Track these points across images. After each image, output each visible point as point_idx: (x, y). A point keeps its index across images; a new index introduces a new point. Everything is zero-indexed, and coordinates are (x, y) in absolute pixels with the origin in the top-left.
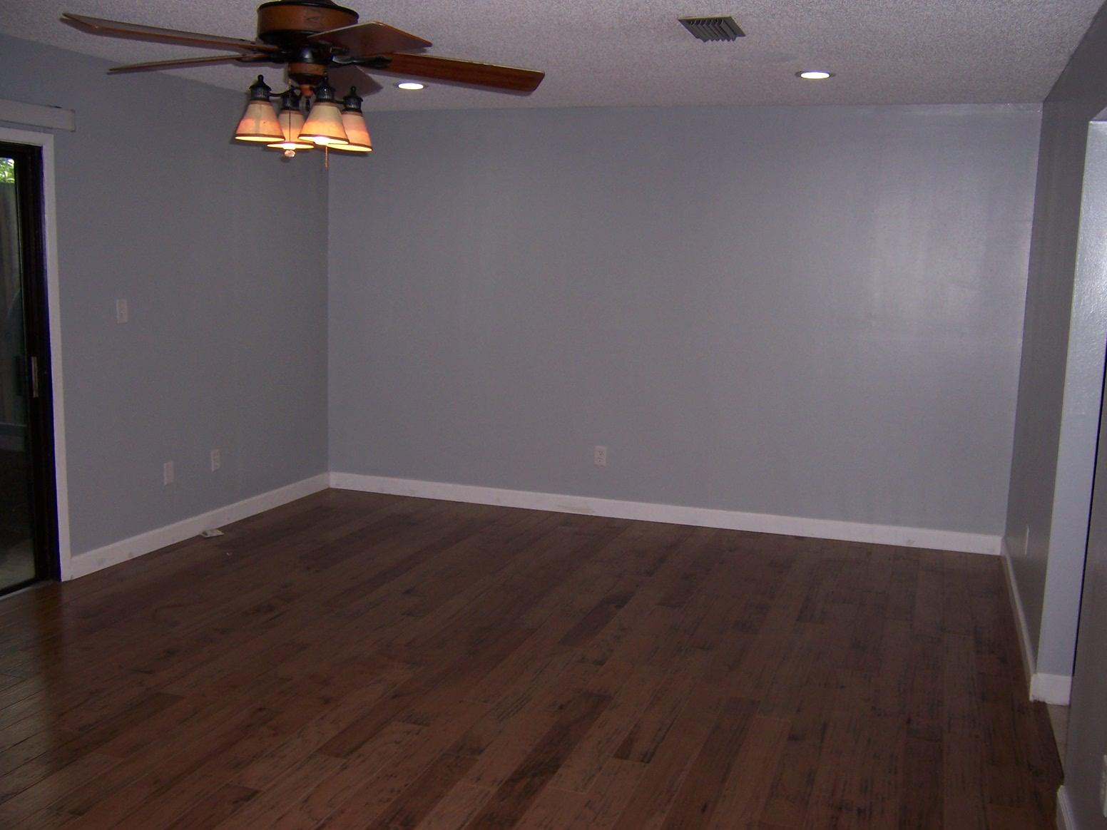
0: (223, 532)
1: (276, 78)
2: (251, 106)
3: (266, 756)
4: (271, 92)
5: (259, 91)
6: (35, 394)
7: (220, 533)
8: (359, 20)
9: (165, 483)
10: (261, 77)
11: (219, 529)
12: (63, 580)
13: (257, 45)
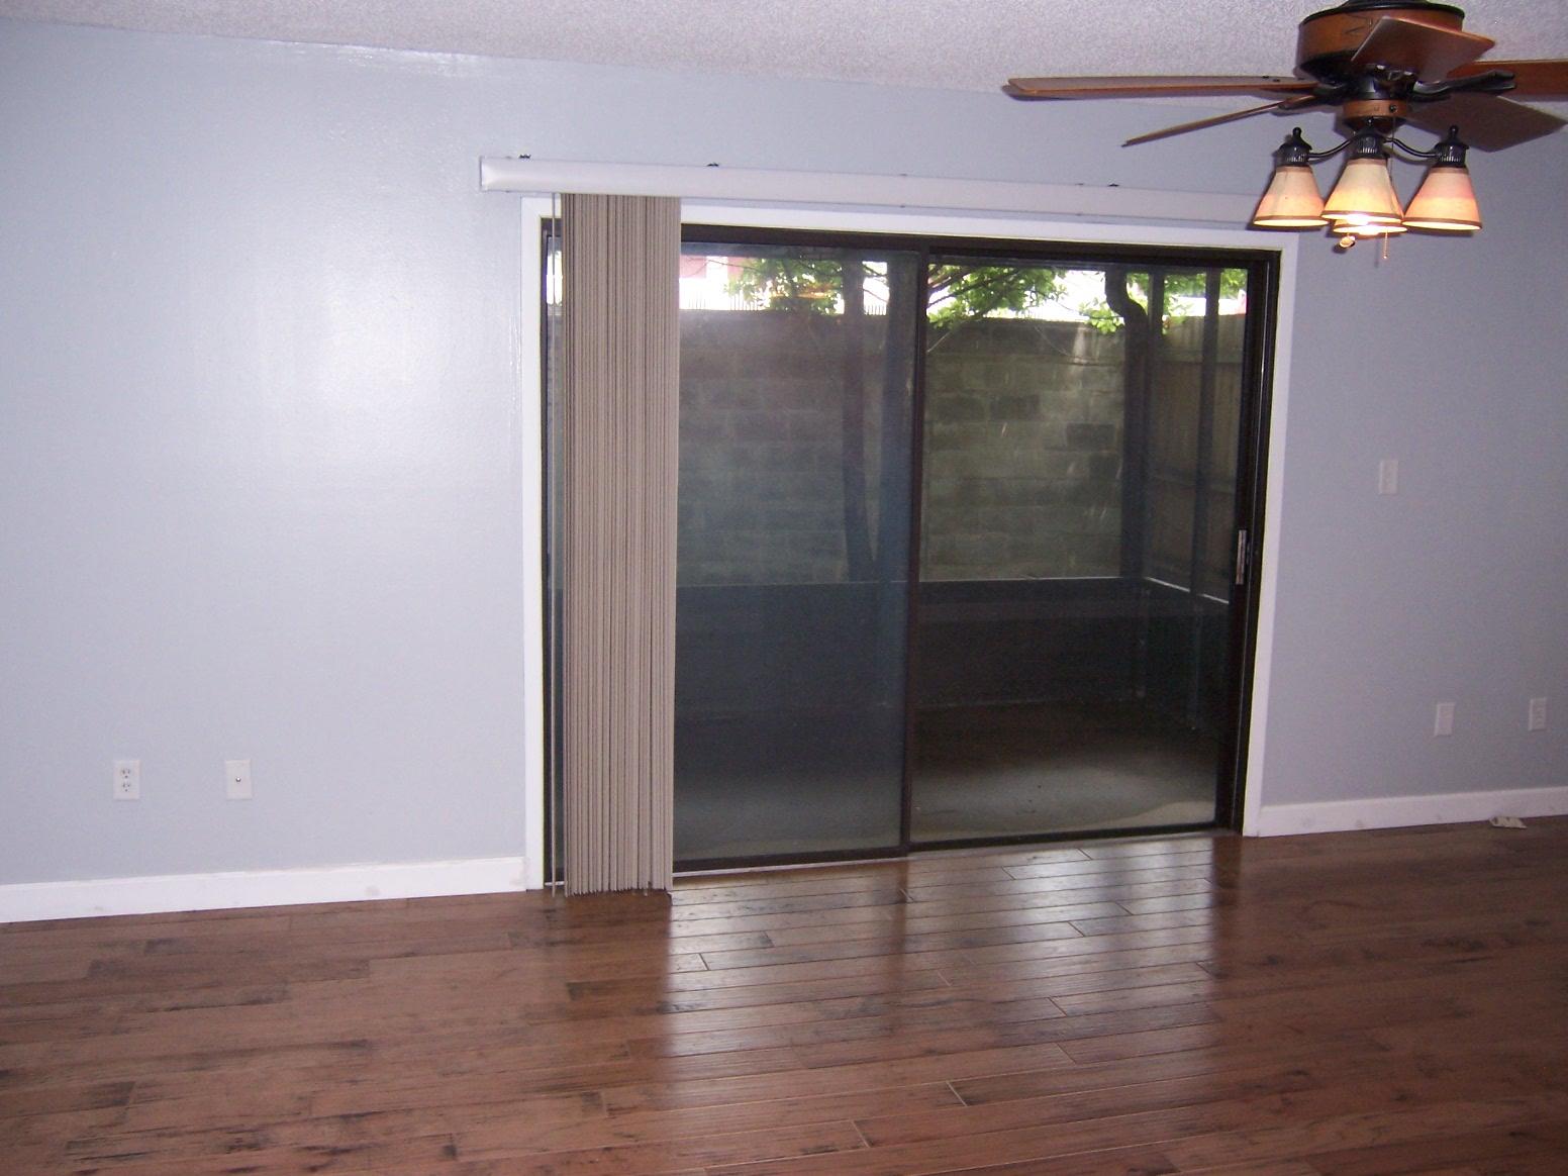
0: (1525, 824)
1: (1320, 127)
2: (1280, 176)
3: (1236, 1133)
4: (1311, 151)
5: (1295, 152)
6: (1239, 580)
7: (1520, 825)
8: (1465, 21)
9: (1436, 733)
10: (1297, 131)
11: (1522, 820)
12: (1244, 834)
13: (1296, 83)
